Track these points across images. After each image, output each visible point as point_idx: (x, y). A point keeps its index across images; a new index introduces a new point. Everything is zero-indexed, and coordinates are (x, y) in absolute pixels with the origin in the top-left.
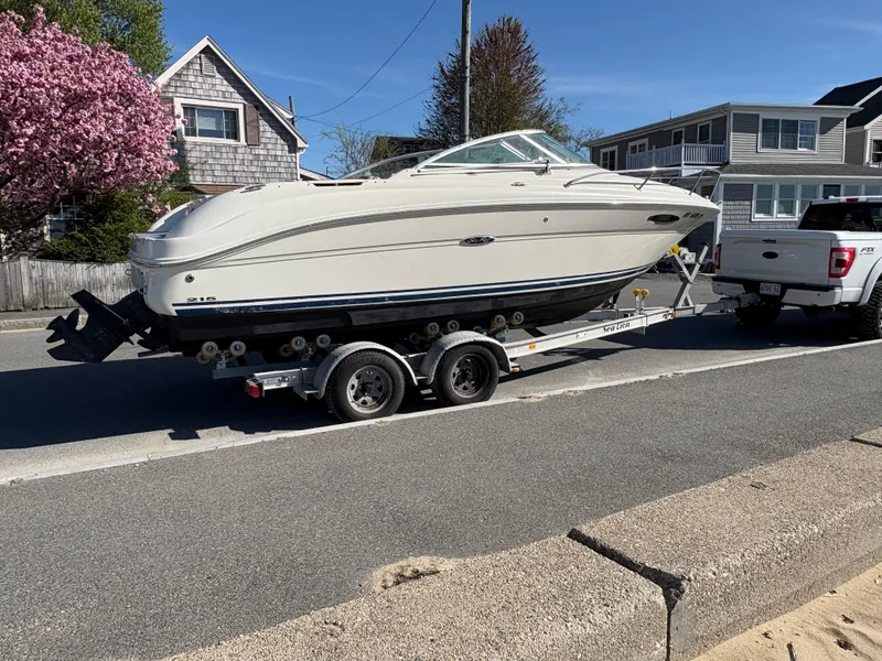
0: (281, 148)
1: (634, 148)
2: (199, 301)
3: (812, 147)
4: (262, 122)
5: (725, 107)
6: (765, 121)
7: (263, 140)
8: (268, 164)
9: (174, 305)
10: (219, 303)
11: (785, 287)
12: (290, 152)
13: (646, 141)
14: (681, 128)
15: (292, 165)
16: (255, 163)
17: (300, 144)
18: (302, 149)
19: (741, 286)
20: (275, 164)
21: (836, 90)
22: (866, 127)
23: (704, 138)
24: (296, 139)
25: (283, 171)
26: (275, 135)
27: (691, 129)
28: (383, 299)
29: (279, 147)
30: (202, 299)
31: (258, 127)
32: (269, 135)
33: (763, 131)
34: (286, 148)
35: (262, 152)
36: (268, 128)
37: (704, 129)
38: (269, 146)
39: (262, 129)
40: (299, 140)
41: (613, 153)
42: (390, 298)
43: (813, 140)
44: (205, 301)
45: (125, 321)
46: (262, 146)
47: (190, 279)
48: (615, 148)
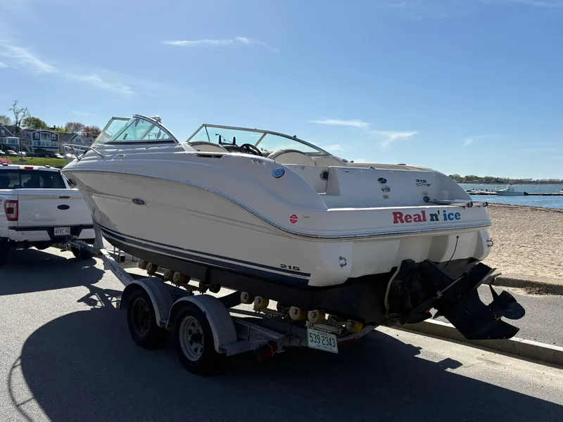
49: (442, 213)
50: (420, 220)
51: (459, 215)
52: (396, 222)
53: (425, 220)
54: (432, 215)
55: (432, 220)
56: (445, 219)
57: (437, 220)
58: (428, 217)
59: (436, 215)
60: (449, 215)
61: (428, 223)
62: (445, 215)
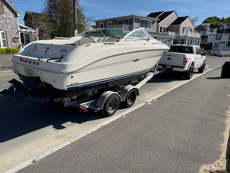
0: (12, 16)
1: (108, 24)
2: (74, 84)
3: (150, 28)
4: (4, 6)
5: (133, 16)
6: (141, 20)
7: (5, 12)
8: (7, 20)
9: (67, 86)
10: (79, 84)
11: (173, 67)
12: (15, 17)
13: (111, 22)
14: (121, 20)
15: (16, 22)
16: (3, 20)
17: (18, 15)
18: (19, 16)
19: (162, 66)
20: (10, 21)
21: (151, 13)
22: (159, 24)
23: (127, 23)
24: (17, 13)
25: (13, 23)
26: (9, 11)
27: (124, 20)
28: (116, 78)
29: (11, 15)
30: (75, 83)
31: (3, 8)
32: (7, 11)
33: (141, 23)
34: (13, 16)
35: (5, 16)
36: (6, 8)
37: (127, 21)
38: (7, 15)
39: (4, 8)
40: (18, 13)
41: (102, 24)
42: (118, 78)
43: (150, 26)
44: (75, 84)
45: (29, 89)
46: (4, 14)
47: (72, 77)
48: (103, 23)
49: (33, 61)
50: (26, 62)
51: (39, 64)
52: (20, 61)
53: (27, 62)
54: (29, 61)
55: (29, 63)
56: (33, 64)
57: (31, 63)
58: (28, 62)
59: (31, 61)
60: (35, 62)
61: (28, 64)
62: (34, 62)
